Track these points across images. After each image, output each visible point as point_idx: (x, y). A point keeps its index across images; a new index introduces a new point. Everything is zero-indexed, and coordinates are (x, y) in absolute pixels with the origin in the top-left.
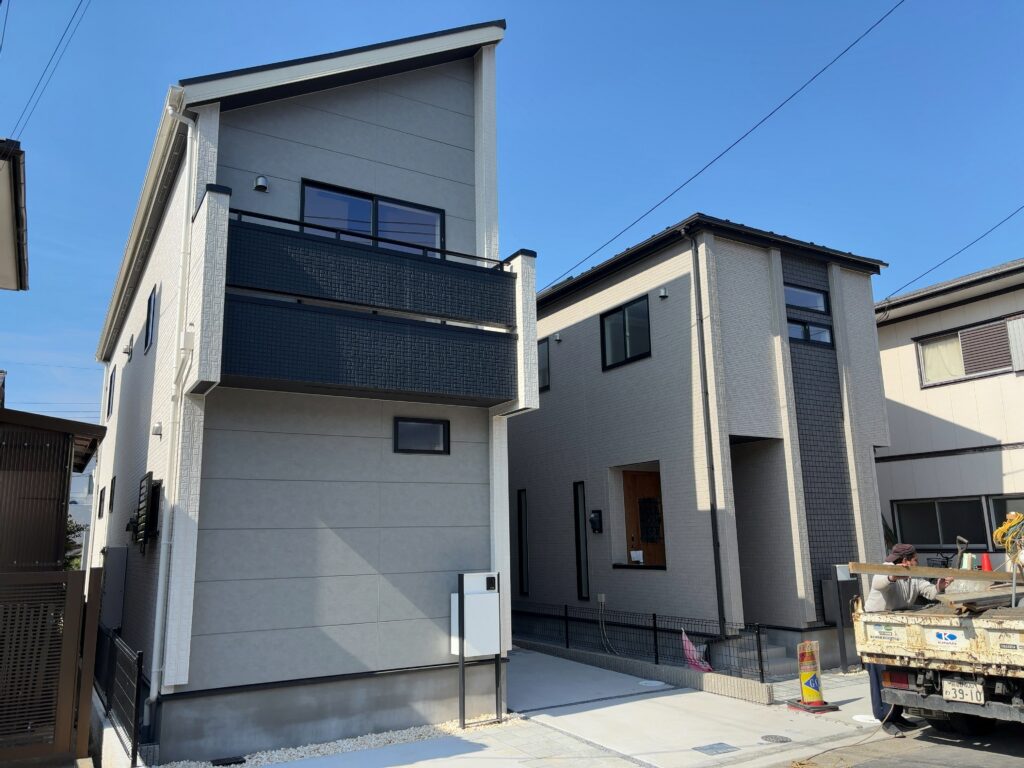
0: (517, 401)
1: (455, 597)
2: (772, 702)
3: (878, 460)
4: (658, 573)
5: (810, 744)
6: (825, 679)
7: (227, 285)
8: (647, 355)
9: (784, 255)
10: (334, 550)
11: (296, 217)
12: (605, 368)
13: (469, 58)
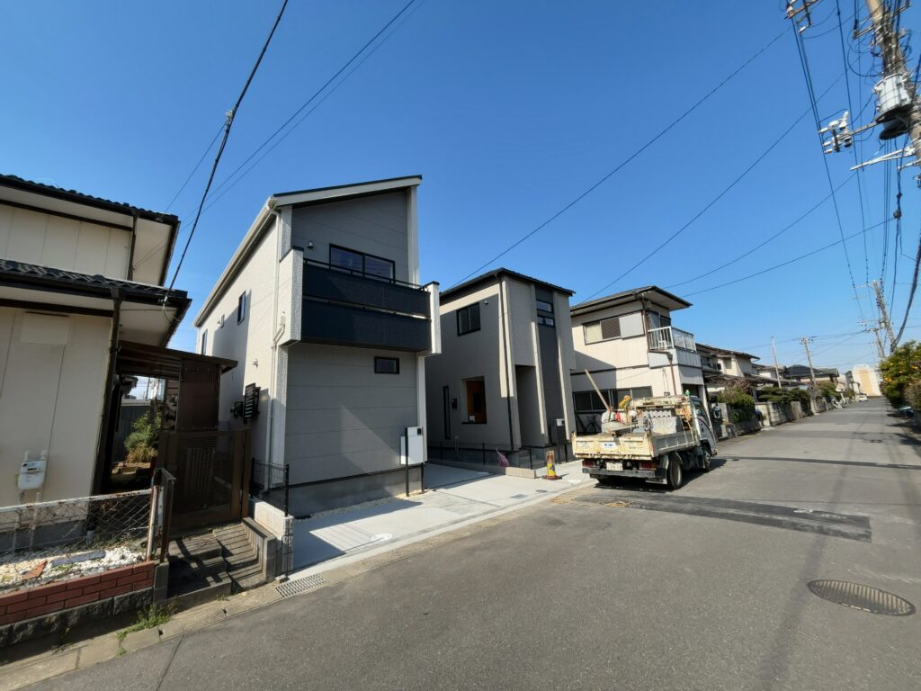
0: (431, 349)
1: (403, 439)
2: (536, 477)
3: (572, 375)
4: (483, 426)
5: (555, 492)
6: (557, 467)
7: (303, 294)
8: (479, 329)
9: (536, 288)
10: (348, 418)
11: (327, 262)
12: (459, 335)
13: (405, 192)
